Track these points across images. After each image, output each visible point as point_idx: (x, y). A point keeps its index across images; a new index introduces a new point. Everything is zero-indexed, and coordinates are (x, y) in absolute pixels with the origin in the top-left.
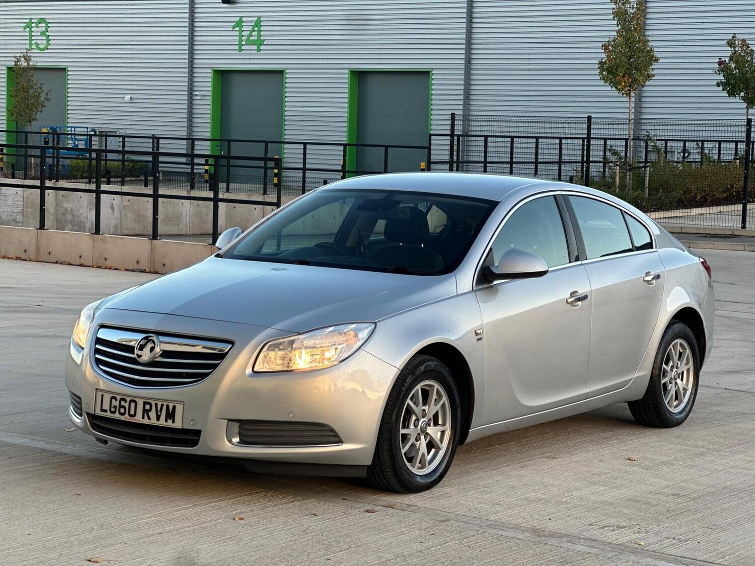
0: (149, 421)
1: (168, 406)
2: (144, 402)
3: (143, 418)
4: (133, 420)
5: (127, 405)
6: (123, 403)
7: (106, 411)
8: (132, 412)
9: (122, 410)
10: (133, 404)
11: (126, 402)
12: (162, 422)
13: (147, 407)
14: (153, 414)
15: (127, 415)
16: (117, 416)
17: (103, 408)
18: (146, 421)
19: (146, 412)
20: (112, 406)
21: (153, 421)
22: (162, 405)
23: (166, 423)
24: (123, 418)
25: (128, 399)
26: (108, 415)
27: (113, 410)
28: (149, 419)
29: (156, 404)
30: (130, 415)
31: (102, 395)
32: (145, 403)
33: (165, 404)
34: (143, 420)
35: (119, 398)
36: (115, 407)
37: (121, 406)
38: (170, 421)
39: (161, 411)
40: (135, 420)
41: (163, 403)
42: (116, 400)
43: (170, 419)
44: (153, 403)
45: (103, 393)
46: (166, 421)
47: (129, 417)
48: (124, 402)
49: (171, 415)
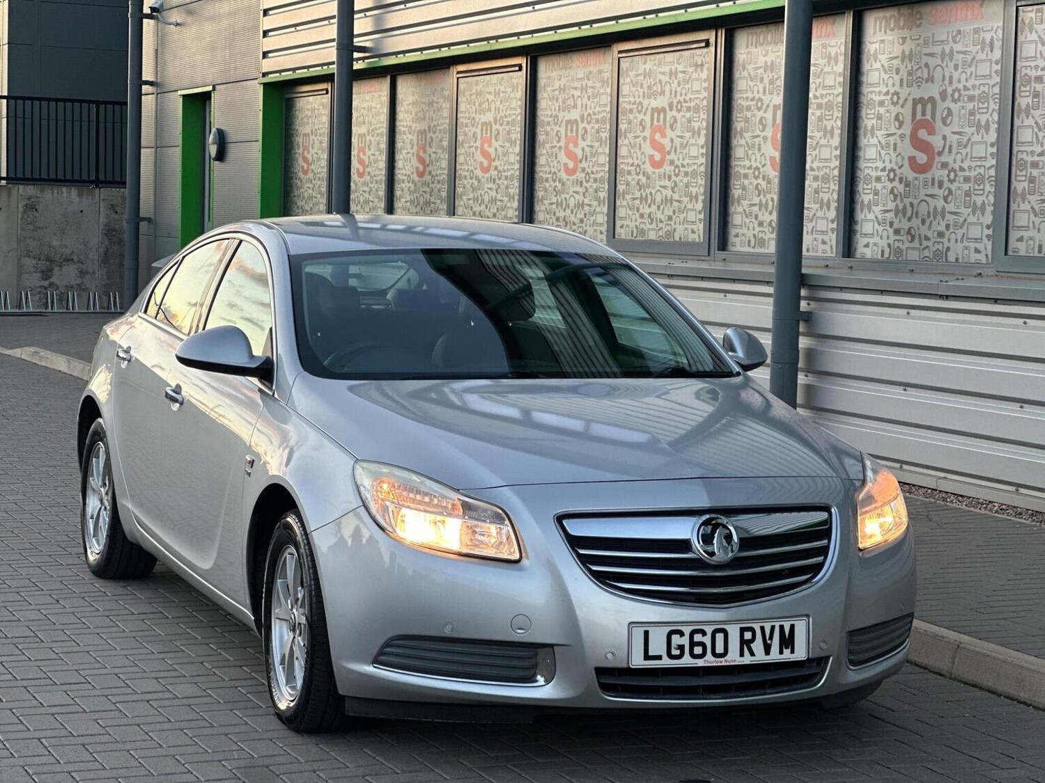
0: (753, 658)
1: (782, 627)
2: (741, 628)
3: (742, 655)
4: (722, 662)
5: (707, 640)
6: (698, 638)
7: (659, 658)
8: (720, 649)
9: (698, 650)
10: (720, 637)
11: (704, 633)
12: (775, 656)
13: (748, 635)
14: (758, 646)
15: (709, 656)
16: (686, 661)
17: (650, 654)
18: (747, 660)
19: (745, 644)
20: (674, 645)
21: (760, 657)
22: (773, 628)
23: (782, 656)
24: (700, 663)
25: (709, 630)
26: (666, 662)
27: (675, 652)
28: (752, 654)
29: (762, 628)
30: (715, 654)
31: (646, 633)
32: (743, 630)
33: (777, 625)
34: (742, 659)
35: (687, 630)
36: (681, 648)
37: (693, 644)
38: (787, 652)
39: (771, 638)
40: (726, 661)
41: (773, 624)
42: (681, 634)
43: (787, 648)
44: (757, 627)
45: (646, 629)
46: (781, 652)
47: (713, 659)
48: (701, 635)
49: (788, 642)
